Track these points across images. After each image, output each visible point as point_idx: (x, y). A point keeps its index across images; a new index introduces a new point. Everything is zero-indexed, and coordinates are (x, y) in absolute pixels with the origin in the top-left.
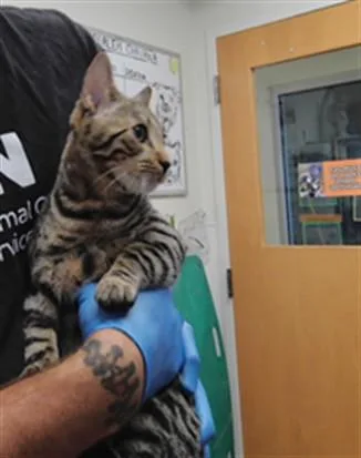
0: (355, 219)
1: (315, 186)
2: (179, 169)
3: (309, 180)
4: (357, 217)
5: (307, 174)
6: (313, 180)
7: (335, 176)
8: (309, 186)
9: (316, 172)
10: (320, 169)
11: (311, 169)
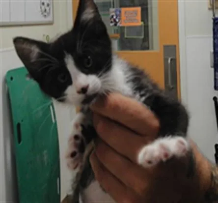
0: (126, 36)
1: (117, 20)
2: (50, 9)
3: (115, 17)
4: (127, 35)
5: (114, 14)
6: (116, 18)
7: (127, 15)
8: (115, 20)
9: (118, 13)
10: (120, 12)
11: (116, 11)
